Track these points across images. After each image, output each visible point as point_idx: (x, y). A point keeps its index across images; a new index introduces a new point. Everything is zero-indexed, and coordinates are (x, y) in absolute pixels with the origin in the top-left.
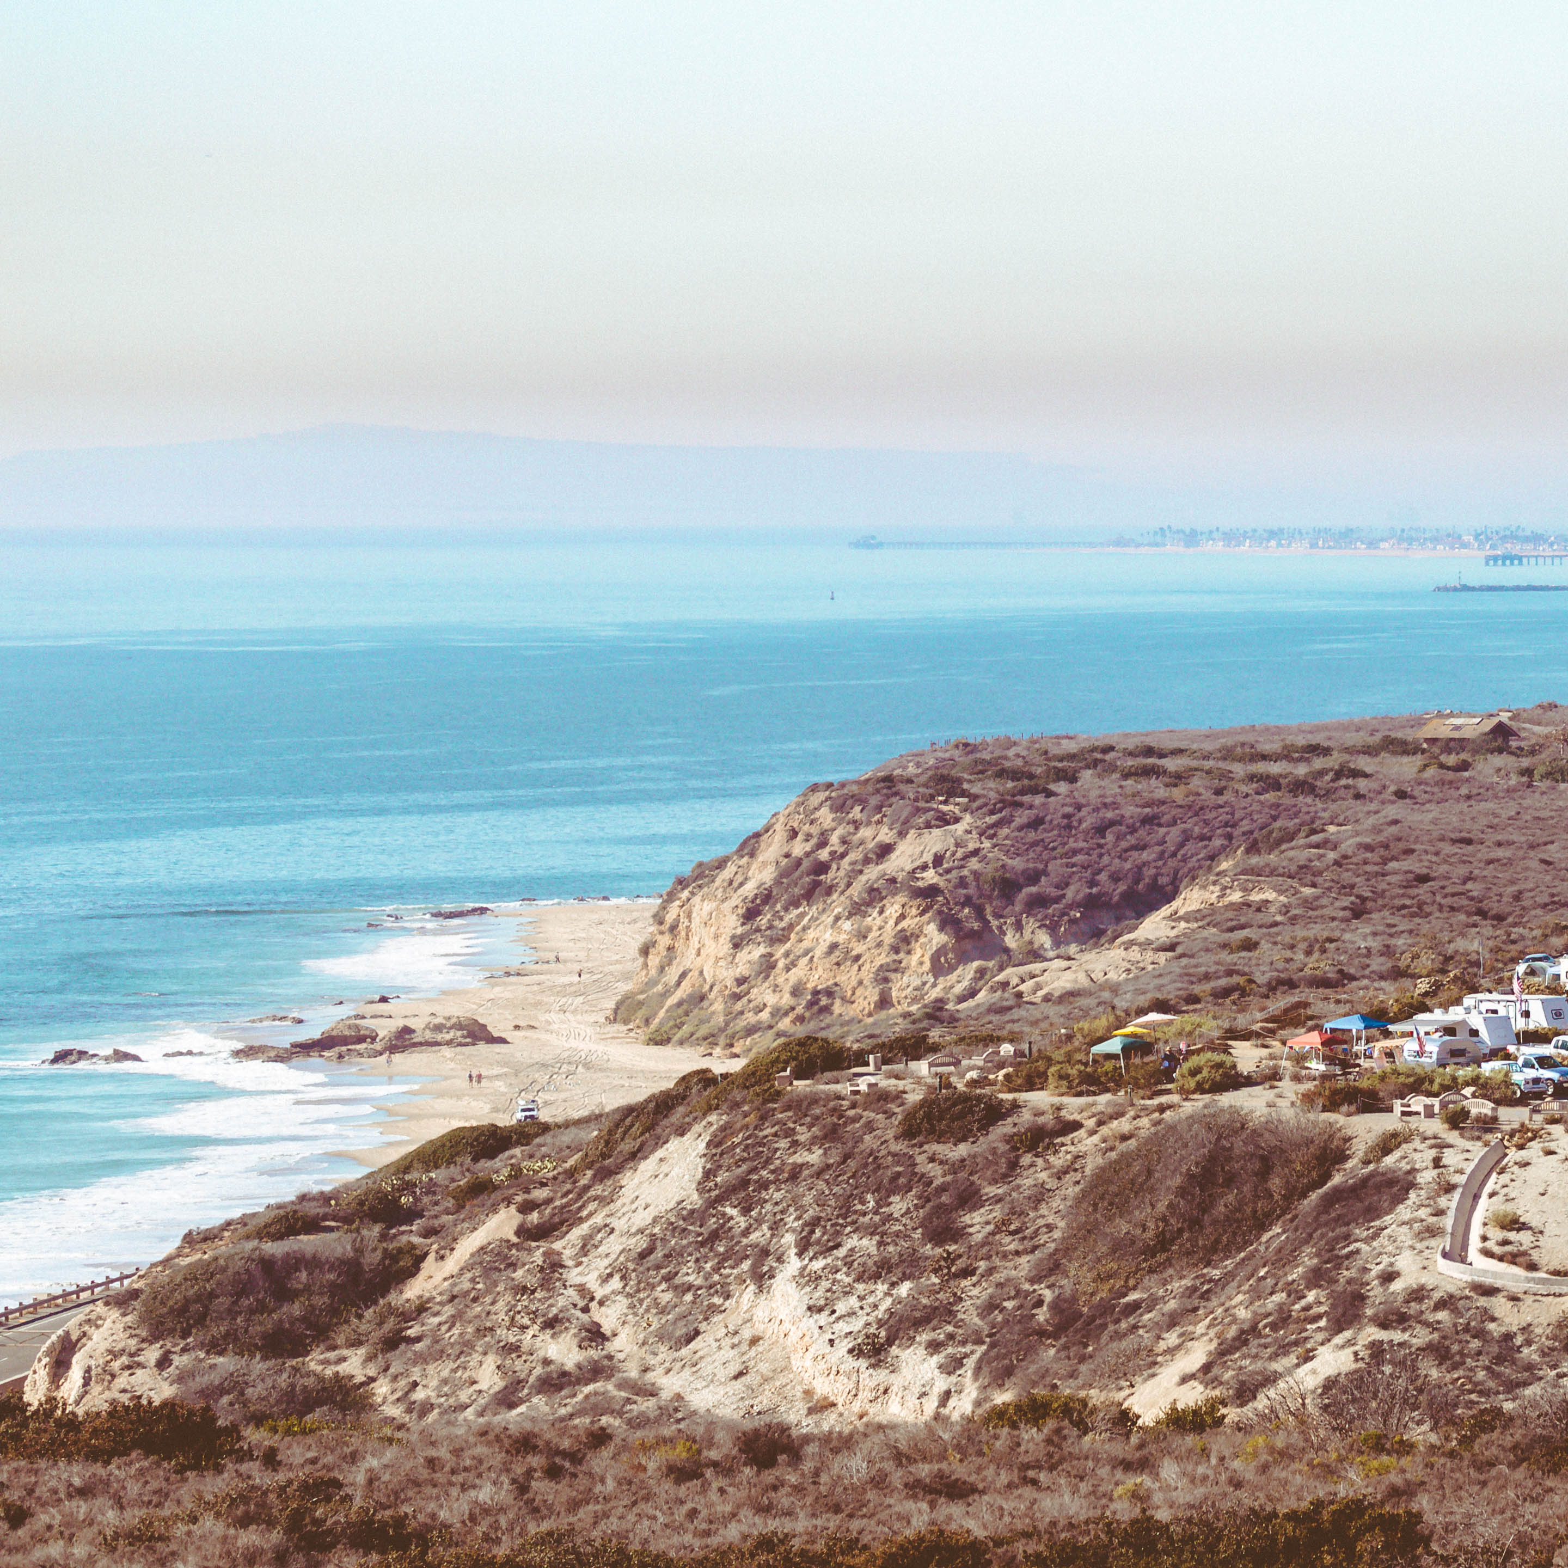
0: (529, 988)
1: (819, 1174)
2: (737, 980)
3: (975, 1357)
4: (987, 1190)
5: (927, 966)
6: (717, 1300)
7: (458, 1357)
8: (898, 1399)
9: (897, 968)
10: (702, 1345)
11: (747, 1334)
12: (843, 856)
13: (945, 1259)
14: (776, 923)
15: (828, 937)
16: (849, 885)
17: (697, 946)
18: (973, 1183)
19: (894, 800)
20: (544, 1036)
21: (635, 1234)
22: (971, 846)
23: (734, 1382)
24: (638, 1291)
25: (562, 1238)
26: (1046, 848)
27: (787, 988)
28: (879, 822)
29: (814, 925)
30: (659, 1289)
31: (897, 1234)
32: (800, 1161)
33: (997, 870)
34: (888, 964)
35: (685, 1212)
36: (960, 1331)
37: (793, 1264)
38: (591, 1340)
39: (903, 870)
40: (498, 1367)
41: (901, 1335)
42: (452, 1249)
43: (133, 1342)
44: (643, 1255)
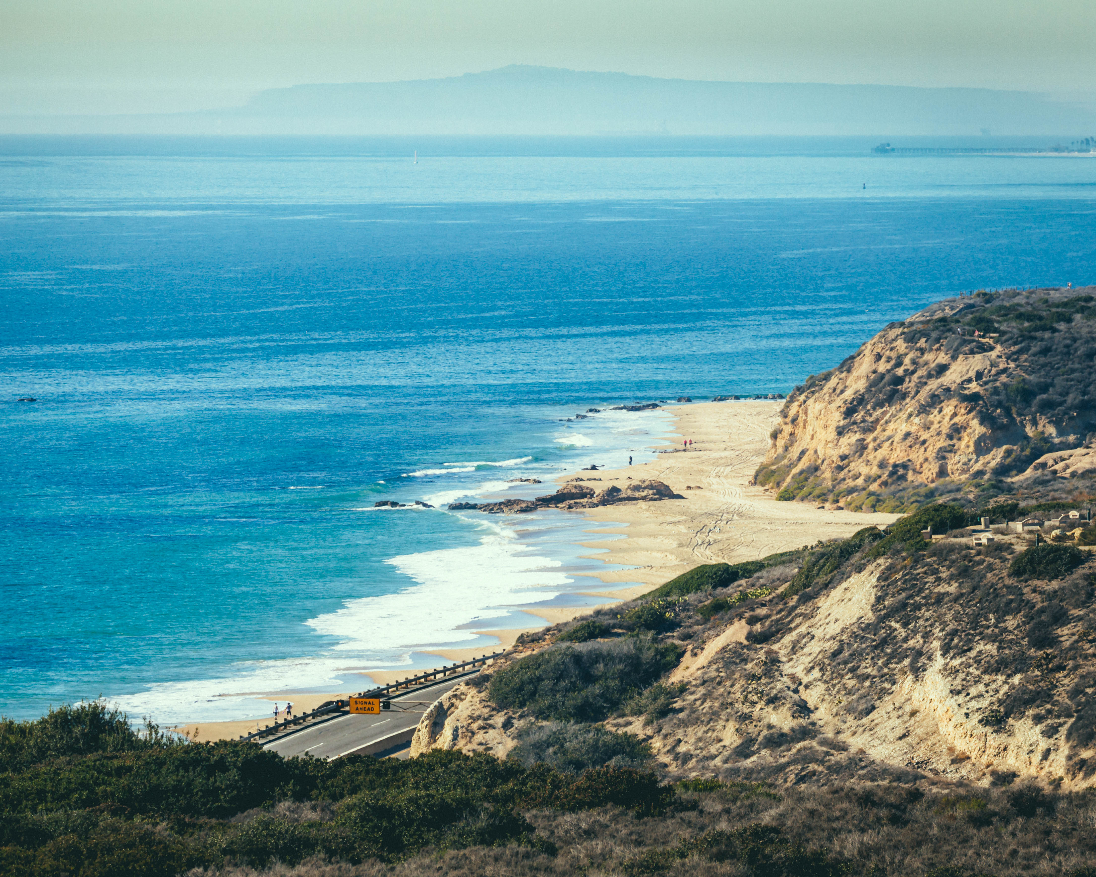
0: (693, 460)
1: (956, 600)
2: (841, 457)
3: (1067, 726)
4: (1072, 612)
5: (972, 449)
6: (887, 685)
7: (709, 722)
8: (1014, 754)
9: (952, 449)
10: (877, 716)
11: (908, 708)
12: (913, 372)
13: (1045, 659)
14: (868, 418)
15: (904, 428)
16: (917, 392)
17: (811, 433)
18: (1062, 607)
19: (948, 334)
20: (708, 494)
21: (829, 640)
22: (1002, 366)
23: (899, 742)
24: (832, 679)
25: (779, 641)
26: (1052, 368)
27: (876, 462)
28: (938, 350)
29: (894, 419)
30: (847, 677)
31: (1011, 641)
32: (942, 591)
33: (1019, 383)
34: (945, 447)
35: (863, 625)
36: (1056, 708)
37: (939, 662)
38: (800, 712)
39: (955, 382)
40: (737, 730)
41: (1015, 710)
42: (702, 649)
43: (487, 710)
44: (835, 654)
